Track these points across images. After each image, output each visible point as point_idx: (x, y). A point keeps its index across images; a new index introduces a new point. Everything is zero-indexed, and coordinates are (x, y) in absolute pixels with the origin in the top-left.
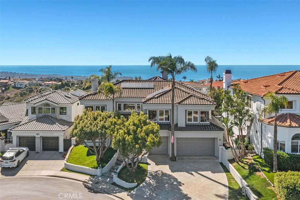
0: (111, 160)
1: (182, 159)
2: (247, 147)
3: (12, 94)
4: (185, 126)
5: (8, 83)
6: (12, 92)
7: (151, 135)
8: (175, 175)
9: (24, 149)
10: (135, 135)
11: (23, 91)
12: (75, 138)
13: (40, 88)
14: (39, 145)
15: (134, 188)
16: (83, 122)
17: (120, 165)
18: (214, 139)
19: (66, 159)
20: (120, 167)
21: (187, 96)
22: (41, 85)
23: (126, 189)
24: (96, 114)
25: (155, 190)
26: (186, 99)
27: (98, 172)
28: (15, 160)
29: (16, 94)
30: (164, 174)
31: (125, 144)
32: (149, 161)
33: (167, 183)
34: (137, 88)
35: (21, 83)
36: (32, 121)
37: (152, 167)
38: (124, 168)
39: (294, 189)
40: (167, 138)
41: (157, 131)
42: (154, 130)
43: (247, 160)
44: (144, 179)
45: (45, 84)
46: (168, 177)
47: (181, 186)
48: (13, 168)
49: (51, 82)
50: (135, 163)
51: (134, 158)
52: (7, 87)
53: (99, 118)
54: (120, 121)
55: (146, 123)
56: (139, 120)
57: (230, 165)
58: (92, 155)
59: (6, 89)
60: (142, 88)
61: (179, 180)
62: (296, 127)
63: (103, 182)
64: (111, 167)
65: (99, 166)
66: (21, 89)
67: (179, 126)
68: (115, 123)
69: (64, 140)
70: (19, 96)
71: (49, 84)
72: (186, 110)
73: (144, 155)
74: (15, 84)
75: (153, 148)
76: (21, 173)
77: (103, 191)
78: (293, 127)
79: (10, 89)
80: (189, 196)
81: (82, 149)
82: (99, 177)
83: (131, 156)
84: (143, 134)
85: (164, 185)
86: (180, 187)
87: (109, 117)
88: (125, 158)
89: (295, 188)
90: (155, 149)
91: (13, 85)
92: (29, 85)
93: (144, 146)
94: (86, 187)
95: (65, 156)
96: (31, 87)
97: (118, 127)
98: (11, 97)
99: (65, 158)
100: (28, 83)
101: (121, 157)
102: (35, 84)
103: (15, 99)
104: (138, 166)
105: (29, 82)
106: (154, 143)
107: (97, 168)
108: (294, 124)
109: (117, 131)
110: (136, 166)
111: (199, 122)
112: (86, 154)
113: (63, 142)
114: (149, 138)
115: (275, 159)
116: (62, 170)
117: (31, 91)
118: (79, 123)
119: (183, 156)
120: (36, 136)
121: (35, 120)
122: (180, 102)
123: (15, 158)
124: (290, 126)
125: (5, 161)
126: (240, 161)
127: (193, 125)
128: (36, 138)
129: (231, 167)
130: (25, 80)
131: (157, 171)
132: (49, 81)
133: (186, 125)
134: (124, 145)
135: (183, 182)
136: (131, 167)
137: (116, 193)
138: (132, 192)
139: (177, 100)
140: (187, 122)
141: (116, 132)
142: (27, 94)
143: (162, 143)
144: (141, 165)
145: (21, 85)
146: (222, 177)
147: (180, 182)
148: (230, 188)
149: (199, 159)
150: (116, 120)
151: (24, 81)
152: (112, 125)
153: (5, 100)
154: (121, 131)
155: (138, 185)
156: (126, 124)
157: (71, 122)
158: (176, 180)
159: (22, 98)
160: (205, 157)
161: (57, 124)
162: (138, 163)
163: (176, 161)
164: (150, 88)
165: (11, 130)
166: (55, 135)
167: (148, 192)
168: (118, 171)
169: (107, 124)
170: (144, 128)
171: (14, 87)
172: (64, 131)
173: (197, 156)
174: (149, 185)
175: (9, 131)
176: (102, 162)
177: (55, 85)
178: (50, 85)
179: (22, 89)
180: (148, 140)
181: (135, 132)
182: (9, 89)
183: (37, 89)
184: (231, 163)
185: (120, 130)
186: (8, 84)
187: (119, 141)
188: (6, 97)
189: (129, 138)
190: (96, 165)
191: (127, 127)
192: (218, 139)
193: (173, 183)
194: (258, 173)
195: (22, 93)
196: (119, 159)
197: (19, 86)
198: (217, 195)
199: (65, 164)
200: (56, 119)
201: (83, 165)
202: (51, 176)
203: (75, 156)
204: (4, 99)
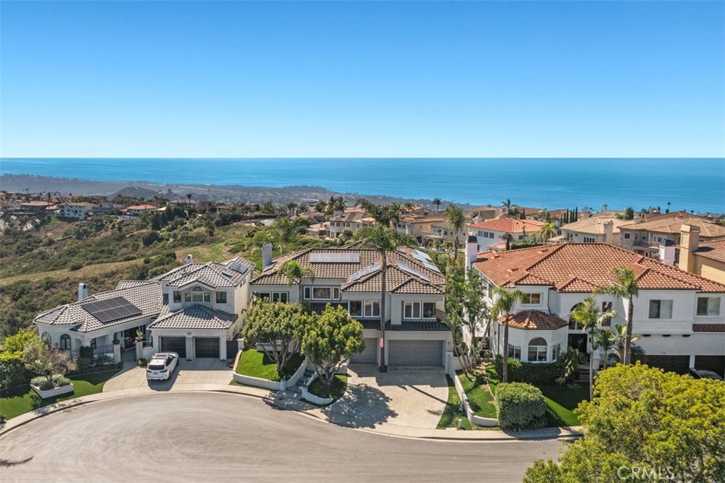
0: (298, 370)
1: (395, 369)
2: (482, 354)
3: (58, 234)
4: (400, 324)
5: (48, 208)
6: (57, 227)
7: (351, 338)
8: (382, 389)
9: (174, 355)
10: (330, 338)
11: (81, 226)
12: (243, 339)
13: (118, 220)
14: (190, 349)
15: (329, 404)
16: (260, 318)
17: (310, 377)
18: (442, 342)
19: (234, 369)
20: (311, 380)
21: (407, 280)
22: (120, 214)
23: (319, 406)
24: (277, 307)
25: (355, 406)
26: (403, 285)
27: (281, 385)
28: (166, 370)
29: (66, 234)
30: (368, 388)
31: (319, 350)
32: (349, 372)
33: (371, 398)
34: (333, 263)
35: (77, 209)
36: (178, 314)
37: (353, 380)
38: (317, 380)
39: (511, 402)
40: (376, 341)
41: (360, 332)
42: (356, 332)
43: (478, 371)
44: (343, 394)
45: (131, 210)
46: (373, 391)
47: (388, 401)
48: (164, 380)
49: (142, 207)
50: (330, 375)
51: (329, 368)
52: (46, 218)
53: (282, 314)
54: (311, 319)
55: (346, 321)
56: (337, 318)
57: (456, 377)
58: (271, 363)
59: (43, 223)
60: (342, 263)
61: (386, 395)
62: (533, 329)
63: (288, 397)
64: (297, 380)
65: (282, 377)
66: (76, 223)
67: (392, 323)
68: (305, 322)
69: (227, 341)
70: (74, 237)
71: (139, 211)
72: (403, 302)
73: (343, 363)
74: (62, 211)
75: (354, 354)
76: (176, 387)
77: (290, 408)
78: (530, 329)
79: (52, 222)
80: (396, 412)
81: (255, 355)
82: (283, 392)
83: (325, 364)
84: (340, 336)
85: (367, 400)
86: (387, 403)
87: (296, 311)
88: (317, 366)
89: (512, 400)
90: (357, 355)
91: (58, 211)
92: (94, 213)
93: (343, 352)
94: (267, 403)
95: (231, 365)
96: (99, 217)
97: (309, 327)
98: (56, 240)
99: (232, 367)
100: (91, 209)
101: (312, 366)
102: (108, 211)
103: (64, 246)
104: (335, 377)
105: (93, 205)
106: (355, 347)
107: (279, 381)
108: (532, 325)
109: (308, 332)
110: (332, 378)
111: (421, 318)
112: (262, 362)
113: (225, 345)
114: (349, 341)
115: (505, 369)
116: (231, 384)
117: (100, 226)
118: (254, 321)
119: (398, 365)
120: (187, 336)
121: (182, 312)
122: (395, 290)
123: (166, 368)
124: (527, 328)
125: (153, 371)
126: (469, 372)
127: (413, 322)
128: (187, 341)
129: (457, 379)
130: (84, 201)
131: (359, 385)
132: (137, 205)
133: (402, 322)
134: (317, 350)
135: (391, 398)
136: (325, 379)
137: (306, 410)
138: (327, 408)
139: (390, 287)
140: (405, 318)
141: (306, 334)
142: (90, 233)
143: (365, 347)
144: (339, 377)
145: (76, 212)
146: (443, 393)
147: (388, 398)
148: (448, 404)
149: (420, 369)
150: (305, 317)
151: (83, 204)
152: (300, 324)
153: (43, 246)
154: (313, 333)
155: (335, 400)
156: (320, 323)
157: (234, 315)
158: (382, 395)
159: (80, 242)
160: (428, 367)
161: (216, 318)
162: (335, 374)
163: (386, 371)
164: (354, 263)
165: (150, 327)
166: (215, 335)
167: (346, 409)
168: (308, 384)
169: (294, 323)
170: (343, 328)
171: (62, 218)
172: (227, 328)
173: (417, 365)
174: (348, 400)
175: (147, 328)
176: (286, 372)
177: (153, 213)
178: (141, 212)
179: (78, 223)
180: (348, 344)
181: (331, 334)
182: (49, 222)
183: (114, 223)
184: (458, 375)
185: (312, 331)
186: (48, 210)
187: (311, 345)
188: (45, 241)
189: (323, 342)
190: (278, 377)
191: (321, 327)
192: (447, 341)
193: (378, 398)
194: (483, 386)
195: (81, 231)
196: (308, 369)
197: (72, 215)
198: (429, 411)
199: (234, 375)
200: (212, 310)
201: (260, 377)
202: (218, 391)
203: (246, 365)
204: (41, 244)
